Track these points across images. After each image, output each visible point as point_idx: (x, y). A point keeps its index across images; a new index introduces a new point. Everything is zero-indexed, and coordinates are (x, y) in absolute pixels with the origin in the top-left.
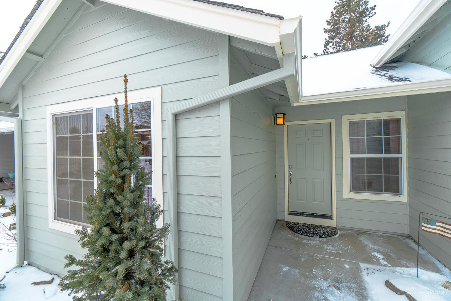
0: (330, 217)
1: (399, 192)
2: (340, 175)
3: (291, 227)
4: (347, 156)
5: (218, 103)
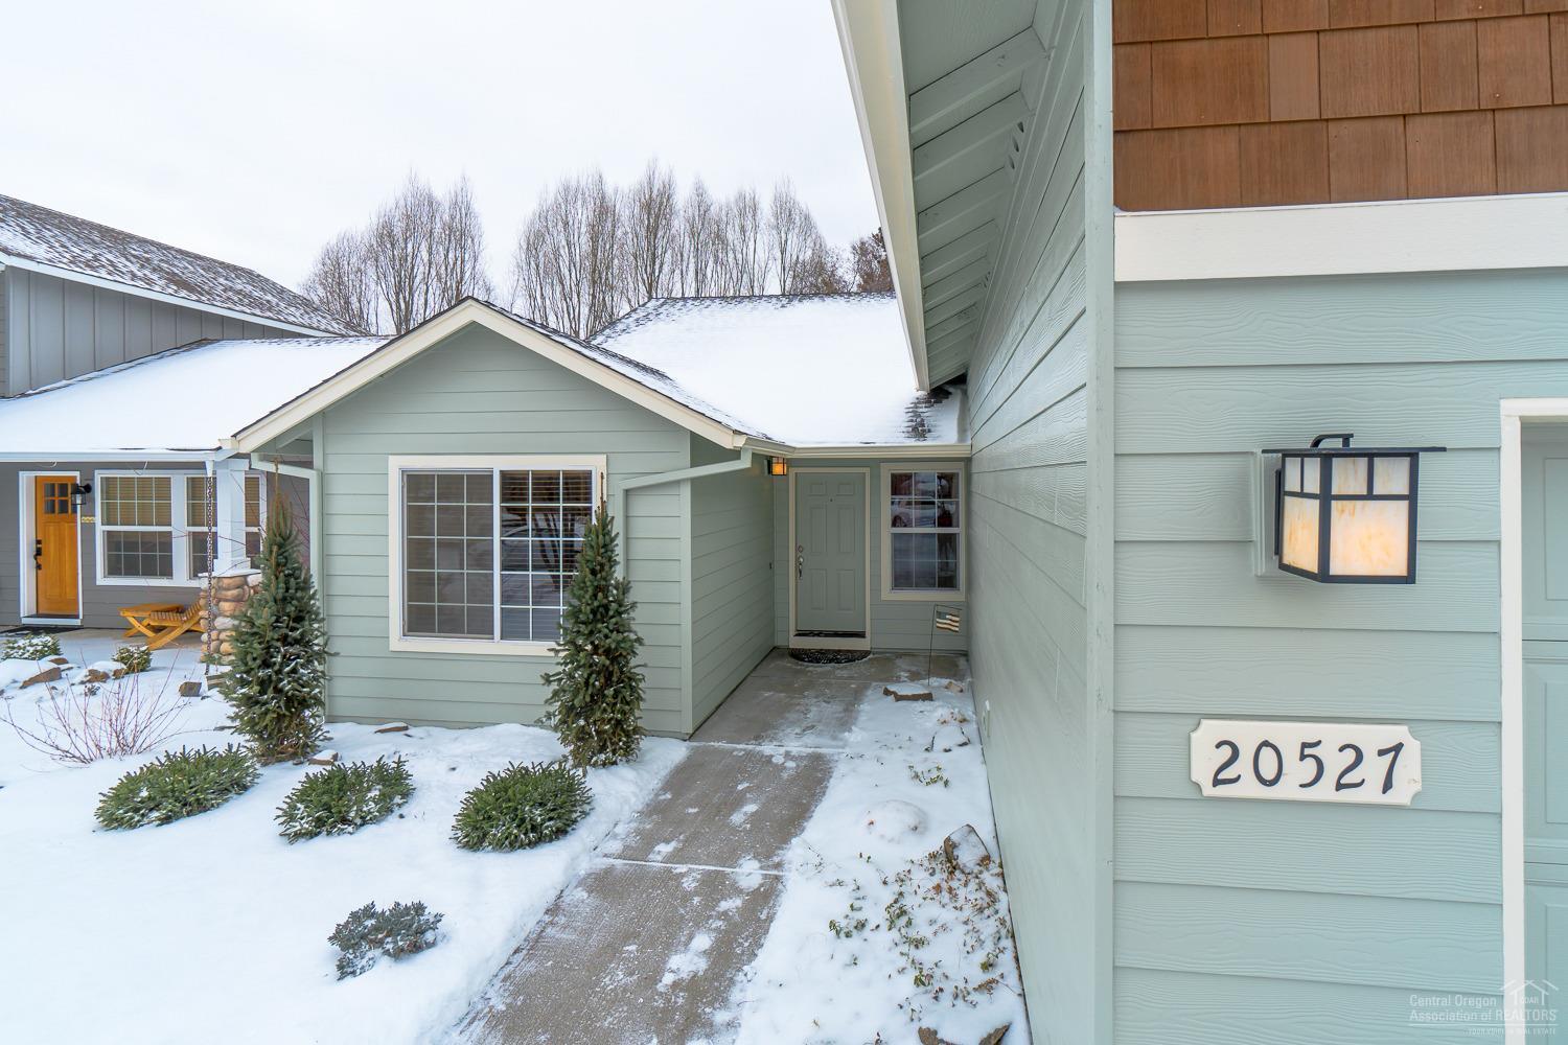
0: (861, 635)
1: (954, 586)
2: (876, 561)
3: (798, 655)
4: (887, 530)
5: (677, 483)
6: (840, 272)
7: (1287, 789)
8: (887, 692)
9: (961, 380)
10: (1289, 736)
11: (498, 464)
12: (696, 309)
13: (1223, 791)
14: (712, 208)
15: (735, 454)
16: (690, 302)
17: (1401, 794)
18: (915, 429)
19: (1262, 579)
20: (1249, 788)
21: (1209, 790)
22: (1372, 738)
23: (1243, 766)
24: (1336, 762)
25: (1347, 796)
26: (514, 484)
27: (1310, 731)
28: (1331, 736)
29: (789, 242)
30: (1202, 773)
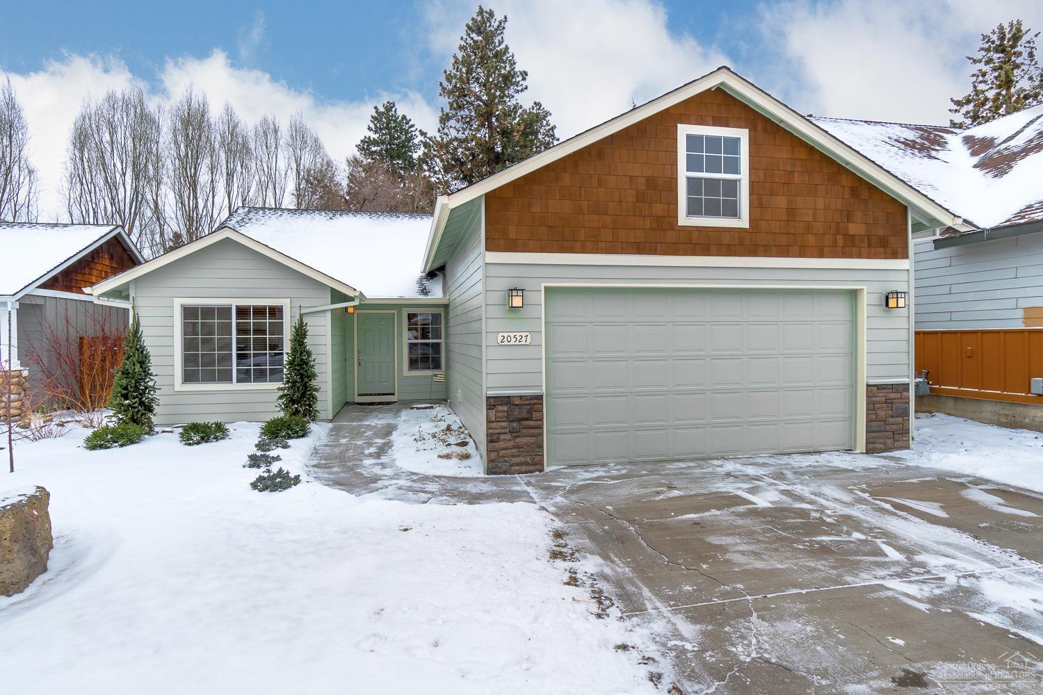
0: (393, 394)
2: (401, 357)
3: (361, 404)
4: (406, 341)
5: (325, 311)
6: (337, 179)
7: (512, 343)
8: (412, 408)
9: (442, 269)
10: (512, 335)
11: (234, 303)
12: (274, 217)
13: (503, 344)
14: (239, 125)
15: (352, 299)
16: (268, 212)
17: (528, 343)
18: (422, 291)
19: (509, 311)
20: (506, 343)
21: (500, 344)
22: (523, 334)
23: (505, 340)
24: (519, 338)
25: (521, 343)
26: (242, 312)
27: (515, 334)
28: (518, 334)
29: (303, 158)
30: (499, 341)
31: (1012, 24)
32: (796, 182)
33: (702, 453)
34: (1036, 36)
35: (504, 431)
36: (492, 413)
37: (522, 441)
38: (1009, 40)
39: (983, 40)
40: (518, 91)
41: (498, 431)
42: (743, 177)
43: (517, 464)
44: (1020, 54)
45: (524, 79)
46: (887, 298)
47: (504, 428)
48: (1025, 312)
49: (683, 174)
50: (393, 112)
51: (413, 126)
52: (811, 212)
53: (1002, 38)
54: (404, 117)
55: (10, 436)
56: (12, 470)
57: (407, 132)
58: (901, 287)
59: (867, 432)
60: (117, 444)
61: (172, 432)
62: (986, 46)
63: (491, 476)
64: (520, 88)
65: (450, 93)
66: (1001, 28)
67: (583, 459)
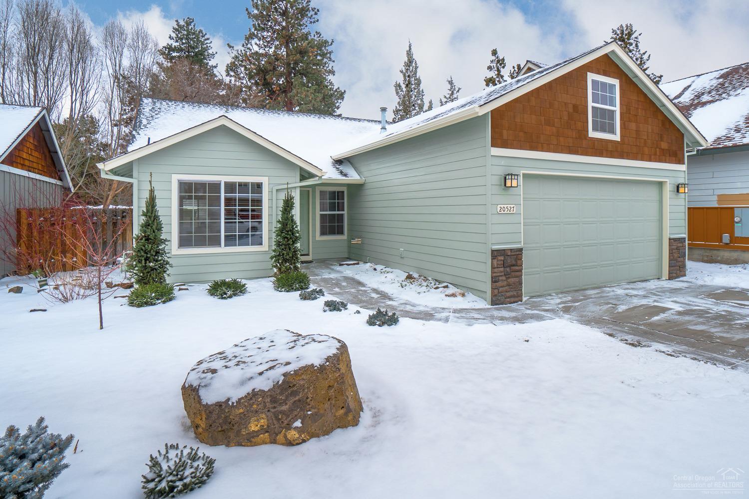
0: (308, 255)
1: (343, 233)
2: (314, 225)
4: (318, 213)
5: (295, 187)
7: (506, 212)
8: (342, 265)
10: (505, 206)
11: (223, 179)
13: (501, 212)
17: (514, 212)
18: (341, 174)
19: (503, 189)
20: (502, 212)
22: (512, 206)
23: (502, 210)
24: (509, 209)
25: (510, 212)
26: (230, 187)
27: (507, 205)
28: (509, 206)
30: (498, 211)
31: (627, 26)
32: (640, 114)
33: (595, 284)
34: (640, 35)
35: (501, 274)
36: (495, 262)
37: (512, 280)
38: (626, 35)
39: (613, 32)
40: (311, 22)
41: (498, 274)
42: (617, 109)
43: (509, 297)
44: (631, 44)
45: (316, 14)
46: (678, 187)
47: (501, 272)
48: (718, 197)
49: (591, 104)
50: (192, 26)
51: (208, 39)
52: (646, 133)
53: (622, 33)
54: (201, 31)
55: (100, 296)
56: (102, 328)
57: (203, 44)
58: (682, 181)
59: (669, 267)
60: (160, 301)
61: (187, 289)
62: (614, 36)
63: (495, 306)
64: (313, 20)
65: (256, 17)
66: (621, 26)
67: (537, 292)
